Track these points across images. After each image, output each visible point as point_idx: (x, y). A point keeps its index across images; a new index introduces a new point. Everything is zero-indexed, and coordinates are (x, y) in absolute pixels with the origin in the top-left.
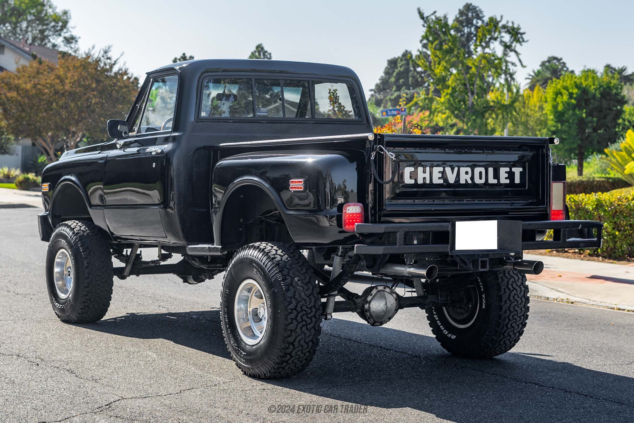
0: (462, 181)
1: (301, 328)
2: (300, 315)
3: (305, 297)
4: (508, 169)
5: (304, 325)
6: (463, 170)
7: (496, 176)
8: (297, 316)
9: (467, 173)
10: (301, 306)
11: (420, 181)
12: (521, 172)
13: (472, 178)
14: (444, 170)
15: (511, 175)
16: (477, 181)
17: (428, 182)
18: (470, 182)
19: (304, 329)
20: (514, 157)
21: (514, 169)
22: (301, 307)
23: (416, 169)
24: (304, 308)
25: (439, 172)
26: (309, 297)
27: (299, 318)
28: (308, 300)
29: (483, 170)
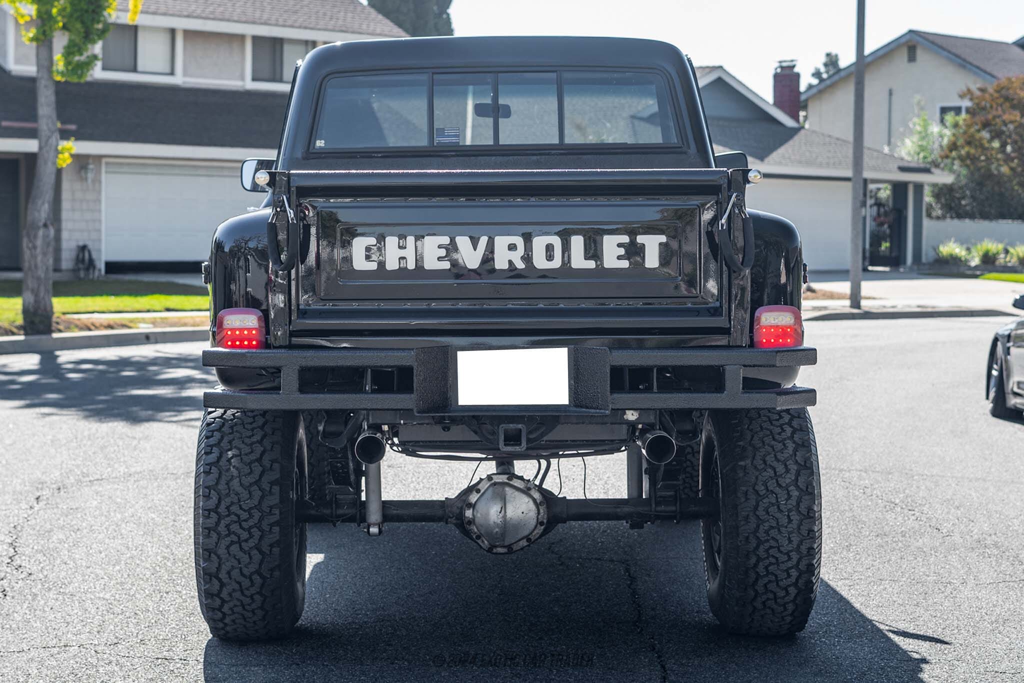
0: (501, 263)
1: (228, 547)
2: (223, 523)
3: (239, 489)
4: (625, 239)
5: (232, 543)
6: (502, 242)
7: (593, 251)
8: (218, 524)
9: (512, 247)
10: (228, 504)
11: (392, 264)
12: (660, 244)
13: (527, 258)
14: (453, 240)
15: (634, 251)
16: (540, 262)
17: (411, 265)
18: (520, 265)
19: (235, 549)
20: (651, 211)
21: (640, 239)
22: (228, 508)
23: (381, 239)
24: (234, 509)
25: (440, 247)
26: (248, 488)
27: (222, 528)
28: (245, 494)
29: (556, 241)
